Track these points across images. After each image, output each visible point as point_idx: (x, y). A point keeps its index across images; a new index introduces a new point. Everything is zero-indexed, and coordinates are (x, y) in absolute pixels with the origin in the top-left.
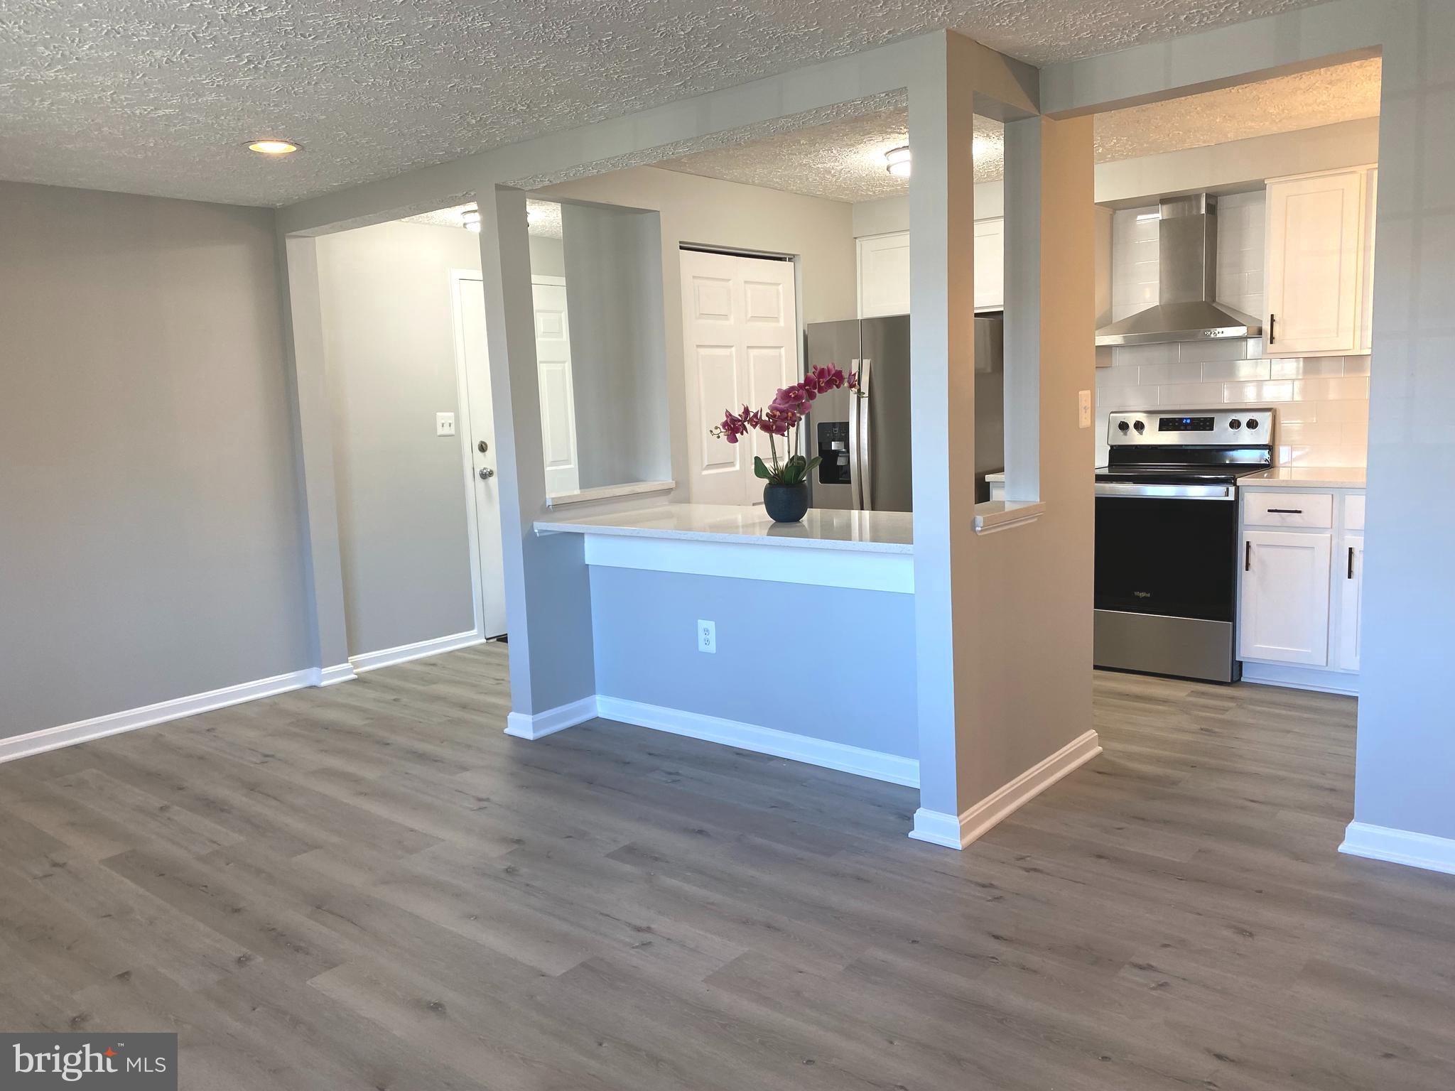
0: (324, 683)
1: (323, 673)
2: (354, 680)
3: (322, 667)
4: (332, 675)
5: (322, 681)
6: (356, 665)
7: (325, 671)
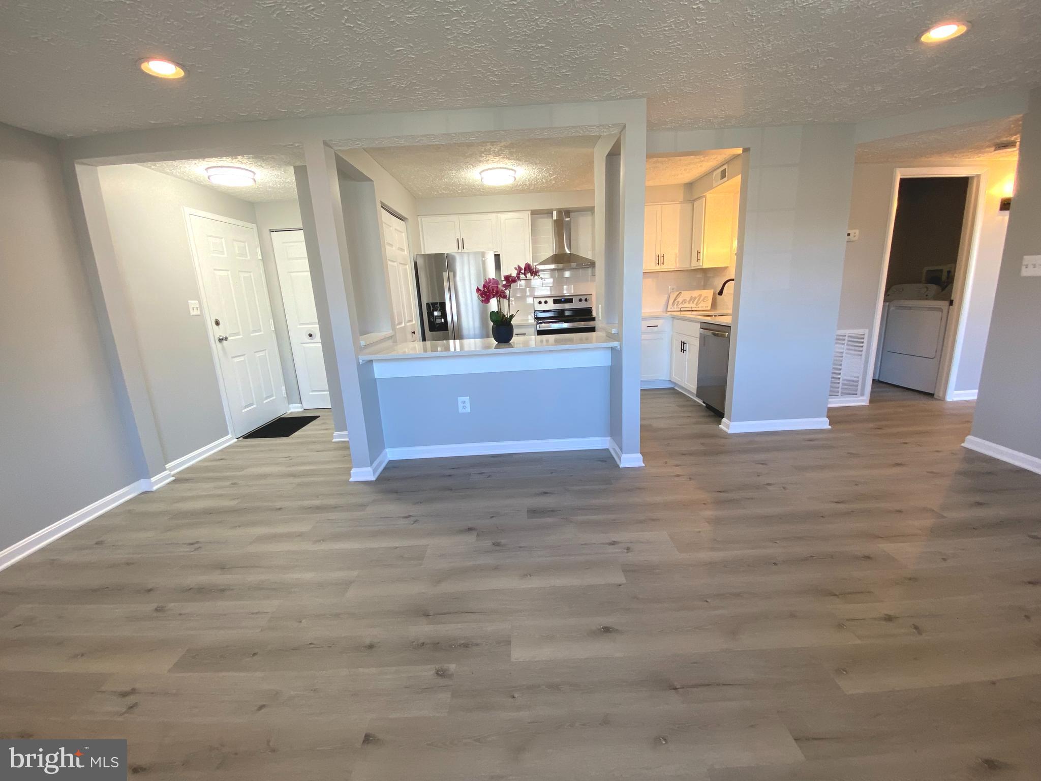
0: (155, 488)
1: (152, 481)
2: (174, 481)
3: (150, 478)
4: (159, 481)
5: (153, 487)
6: (171, 469)
7: (153, 479)
